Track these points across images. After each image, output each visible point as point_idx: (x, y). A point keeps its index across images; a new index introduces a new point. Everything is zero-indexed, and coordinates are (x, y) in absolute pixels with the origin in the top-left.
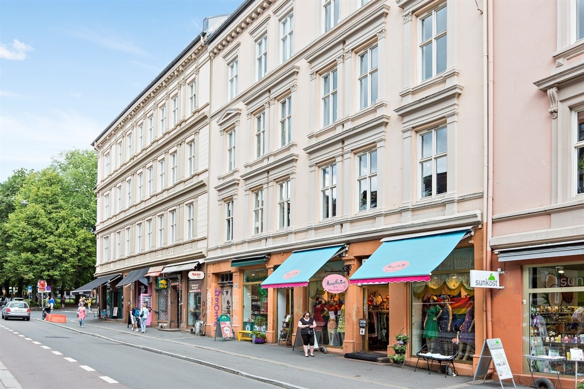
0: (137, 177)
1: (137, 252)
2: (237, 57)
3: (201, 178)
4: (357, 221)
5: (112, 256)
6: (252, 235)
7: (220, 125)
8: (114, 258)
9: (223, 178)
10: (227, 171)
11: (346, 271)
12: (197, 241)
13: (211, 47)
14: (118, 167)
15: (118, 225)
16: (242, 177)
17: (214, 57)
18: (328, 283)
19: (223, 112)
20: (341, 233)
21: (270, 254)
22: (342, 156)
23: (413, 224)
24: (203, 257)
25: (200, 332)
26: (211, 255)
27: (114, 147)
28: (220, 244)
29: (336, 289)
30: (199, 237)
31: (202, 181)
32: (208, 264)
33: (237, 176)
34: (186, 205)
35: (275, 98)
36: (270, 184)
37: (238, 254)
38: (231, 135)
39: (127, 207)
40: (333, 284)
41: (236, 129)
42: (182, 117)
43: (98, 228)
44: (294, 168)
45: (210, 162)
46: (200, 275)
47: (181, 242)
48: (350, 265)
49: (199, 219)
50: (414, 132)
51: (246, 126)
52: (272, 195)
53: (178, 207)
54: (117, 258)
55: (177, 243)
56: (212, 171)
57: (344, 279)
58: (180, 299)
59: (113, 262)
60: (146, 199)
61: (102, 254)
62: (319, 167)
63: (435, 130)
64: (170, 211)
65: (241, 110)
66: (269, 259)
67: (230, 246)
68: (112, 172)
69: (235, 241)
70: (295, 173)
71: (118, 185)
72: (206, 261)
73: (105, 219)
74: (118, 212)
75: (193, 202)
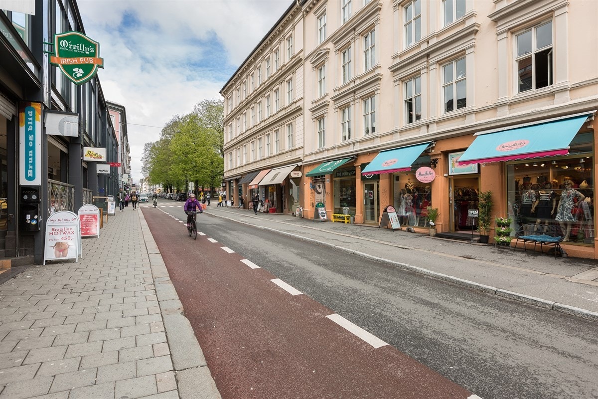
0: (250, 110)
1: (251, 161)
2: (325, 10)
3: (298, 104)
4: (445, 121)
5: (234, 164)
6: (341, 141)
7: (312, 63)
8: (236, 166)
9: (316, 102)
10: (318, 97)
11: (433, 164)
12: (296, 150)
13: (304, 8)
14: (238, 105)
15: (239, 143)
16: (332, 98)
17: (307, 15)
18: (420, 174)
19: (314, 54)
20: (428, 132)
21: (357, 155)
22: (427, 68)
23: (513, 116)
24: (301, 161)
25: (300, 215)
26: (307, 159)
27: (234, 92)
28: (315, 151)
29: (426, 179)
30: (297, 147)
31: (299, 106)
32: (305, 166)
33: (327, 99)
34: (287, 125)
35: (359, 34)
36: (356, 101)
37: (330, 157)
38: (321, 70)
39: (244, 131)
40: (424, 174)
41: (326, 64)
42: (282, 63)
43: (225, 147)
44: (379, 85)
45: (304, 92)
46: (299, 174)
47: (284, 151)
48: (437, 159)
49: (297, 134)
50: (509, 33)
51: (334, 61)
52: (357, 110)
53: (281, 127)
54: (238, 166)
55: (280, 152)
56: (306, 98)
57: (432, 171)
58: (283, 192)
59: (235, 169)
60: (257, 124)
61: (227, 164)
62: (402, 81)
63: (535, 28)
64: (274, 131)
65: (329, 49)
66: (356, 159)
67: (323, 152)
68: (234, 109)
69: (327, 147)
70: (380, 89)
71: (237, 118)
72: (303, 164)
73: (229, 141)
74: (238, 135)
75: (292, 122)
